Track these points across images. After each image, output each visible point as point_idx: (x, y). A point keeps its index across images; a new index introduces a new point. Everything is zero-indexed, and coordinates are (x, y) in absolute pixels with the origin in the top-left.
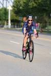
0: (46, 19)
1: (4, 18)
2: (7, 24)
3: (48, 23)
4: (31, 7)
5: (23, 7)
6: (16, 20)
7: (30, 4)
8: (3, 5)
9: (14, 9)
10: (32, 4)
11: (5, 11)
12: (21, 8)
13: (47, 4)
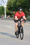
0: (27, 12)
1: (2, 12)
2: (4, 16)
3: (28, 15)
4: (18, 5)
5: (13, 6)
6: (9, 13)
7: (17, 3)
8: (1, 5)
9: (8, 7)
10: (18, 4)
11: (3, 8)
12: (12, 6)
13: (27, 3)
